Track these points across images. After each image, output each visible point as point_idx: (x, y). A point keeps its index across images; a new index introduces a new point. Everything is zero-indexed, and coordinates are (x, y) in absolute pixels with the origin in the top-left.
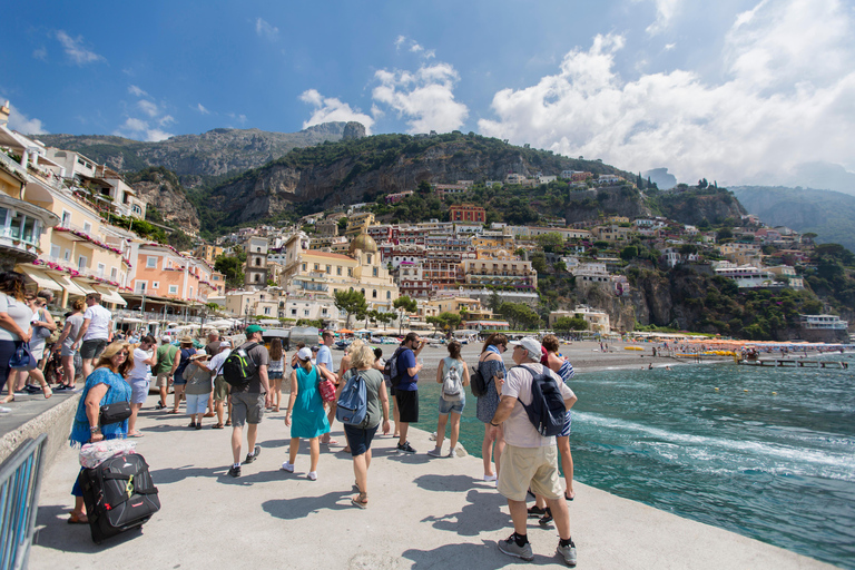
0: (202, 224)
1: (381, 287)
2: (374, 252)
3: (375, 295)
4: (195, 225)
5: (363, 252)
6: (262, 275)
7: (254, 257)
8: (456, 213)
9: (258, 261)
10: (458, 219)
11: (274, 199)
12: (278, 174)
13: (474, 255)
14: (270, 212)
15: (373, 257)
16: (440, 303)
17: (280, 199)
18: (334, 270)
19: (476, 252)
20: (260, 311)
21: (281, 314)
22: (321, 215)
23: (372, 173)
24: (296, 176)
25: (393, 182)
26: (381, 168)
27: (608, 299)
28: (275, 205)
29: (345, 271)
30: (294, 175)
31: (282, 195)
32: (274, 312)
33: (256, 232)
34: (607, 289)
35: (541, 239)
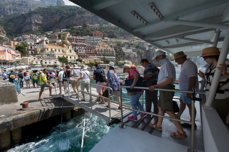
0: (7, 33)
1: (72, 55)
2: (70, 45)
3: (71, 58)
4: (4, 33)
5: (66, 45)
6: (33, 51)
7: (30, 46)
8: (94, 34)
9: (31, 47)
10: (95, 36)
11: (34, 25)
12: (34, 16)
13: (99, 47)
14: (33, 30)
15: (69, 47)
16: (89, 60)
17: (36, 25)
18: (57, 50)
19: (99, 46)
20: (34, 63)
21: (42, 64)
22: (52, 32)
23: (68, 19)
24: (41, 17)
25: (75, 23)
26: (71, 17)
27: (132, 58)
28: (35, 28)
29: (61, 51)
30: (40, 17)
31: (37, 24)
32: (39, 63)
33: (29, 37)
34: (132, 56)
35: (117, 42)
